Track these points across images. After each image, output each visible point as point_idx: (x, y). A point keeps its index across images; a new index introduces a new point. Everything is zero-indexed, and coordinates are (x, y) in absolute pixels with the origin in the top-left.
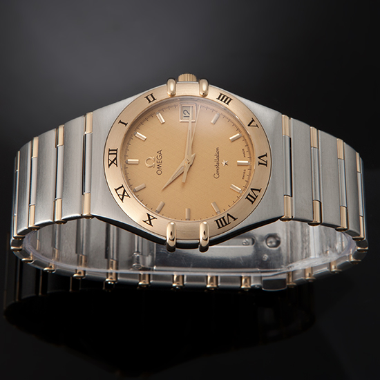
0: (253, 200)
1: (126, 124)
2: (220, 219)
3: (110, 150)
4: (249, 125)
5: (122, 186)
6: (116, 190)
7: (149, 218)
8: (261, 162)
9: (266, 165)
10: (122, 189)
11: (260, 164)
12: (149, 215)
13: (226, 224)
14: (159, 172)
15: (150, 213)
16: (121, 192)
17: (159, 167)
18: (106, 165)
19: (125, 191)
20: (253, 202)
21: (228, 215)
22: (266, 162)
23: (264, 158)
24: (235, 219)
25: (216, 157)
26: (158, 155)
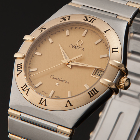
4: (68, 101)
8: (43, 100)
10: (68, 19)
11: (42, 99)
12: (45, 29)
14: (71, 46)
17: (74, 47)
18: (87, 16)
22: (41, 104)
23: (44, 103)
24: (18, 75)
25: (63, 80)
26: (82, 49)
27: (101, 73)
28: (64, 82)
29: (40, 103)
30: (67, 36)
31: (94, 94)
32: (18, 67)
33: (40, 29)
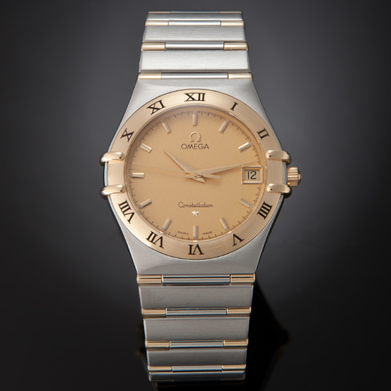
0: (150, 239)
1: (232, 109)
2: (128, 205)
3: (203, 94)
4: (234, 235)
5: (163, 107)
6: (160, 101)
7: (129, 134)
8: (193, 248)
10: (161, 107)
11: (191, 246)
12: (132, 134)
13: (123, 212)
14: (184, 146)
15: (134, 135)
16: (158, 106)
17: (190, 146)
18: (188, 92)
19: (158, 109)
21: (133, 214)
22: (194, 254)
23: (197, 251)
24: (129, 221)
25: (202, 203)
26: (204, 146)
27: (254, 173)
28: (204, 206)
29: (190, 253)
30: (169, 133)
31: (267, 212)
32: (121, 209)
33: (123, 136)
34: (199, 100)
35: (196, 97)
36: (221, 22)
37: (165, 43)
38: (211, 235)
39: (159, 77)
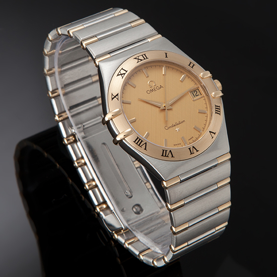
0: (164, 155)
1: (166, 57)
2: (140, 139)
3: (145, 55)
4: (210, 132)
5: (127, 71)
6: (122, 69)
9: (191, 154)
10: (125, 72)
11: (190, 149)
12: (117, 95)
13: (139, 145)
14: (148, 92)
15: (119, 95)
16: (123, 72)
17: (152, 91)
18: (135, 57)
19: (124, 74)
20: (162, 155)
21: (146, 143)
22: (193, 153)
23: (195, 151)
24: (145, 149)
25: (178, 122)
26: (159, 87)
27: (196, 92)
28: (180, 123)
30: (135, 87)
31: (219, 110)
32: (137, 144)
33: (113, 99)
34: (145, 59)
35: (141, 58)
36: (114, 14)
37: (96, 36)
38: (194, 139)
39: (109, 56)
